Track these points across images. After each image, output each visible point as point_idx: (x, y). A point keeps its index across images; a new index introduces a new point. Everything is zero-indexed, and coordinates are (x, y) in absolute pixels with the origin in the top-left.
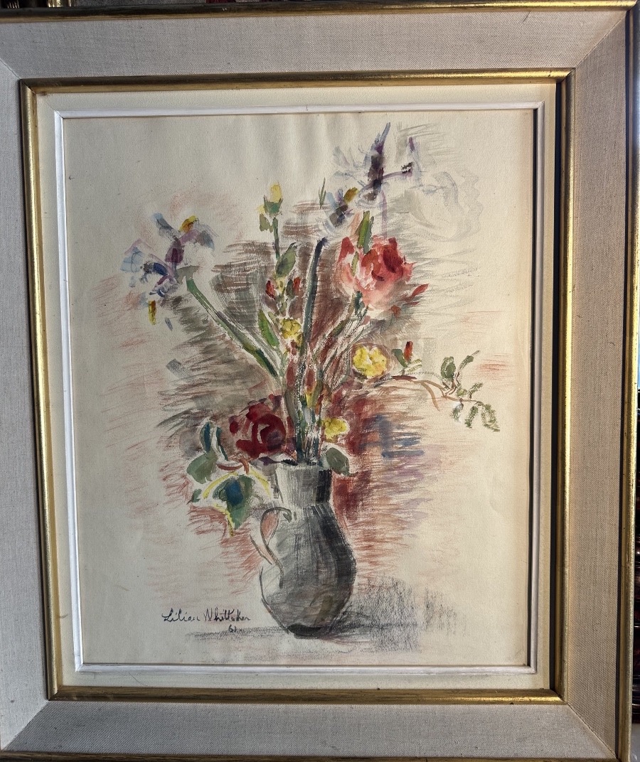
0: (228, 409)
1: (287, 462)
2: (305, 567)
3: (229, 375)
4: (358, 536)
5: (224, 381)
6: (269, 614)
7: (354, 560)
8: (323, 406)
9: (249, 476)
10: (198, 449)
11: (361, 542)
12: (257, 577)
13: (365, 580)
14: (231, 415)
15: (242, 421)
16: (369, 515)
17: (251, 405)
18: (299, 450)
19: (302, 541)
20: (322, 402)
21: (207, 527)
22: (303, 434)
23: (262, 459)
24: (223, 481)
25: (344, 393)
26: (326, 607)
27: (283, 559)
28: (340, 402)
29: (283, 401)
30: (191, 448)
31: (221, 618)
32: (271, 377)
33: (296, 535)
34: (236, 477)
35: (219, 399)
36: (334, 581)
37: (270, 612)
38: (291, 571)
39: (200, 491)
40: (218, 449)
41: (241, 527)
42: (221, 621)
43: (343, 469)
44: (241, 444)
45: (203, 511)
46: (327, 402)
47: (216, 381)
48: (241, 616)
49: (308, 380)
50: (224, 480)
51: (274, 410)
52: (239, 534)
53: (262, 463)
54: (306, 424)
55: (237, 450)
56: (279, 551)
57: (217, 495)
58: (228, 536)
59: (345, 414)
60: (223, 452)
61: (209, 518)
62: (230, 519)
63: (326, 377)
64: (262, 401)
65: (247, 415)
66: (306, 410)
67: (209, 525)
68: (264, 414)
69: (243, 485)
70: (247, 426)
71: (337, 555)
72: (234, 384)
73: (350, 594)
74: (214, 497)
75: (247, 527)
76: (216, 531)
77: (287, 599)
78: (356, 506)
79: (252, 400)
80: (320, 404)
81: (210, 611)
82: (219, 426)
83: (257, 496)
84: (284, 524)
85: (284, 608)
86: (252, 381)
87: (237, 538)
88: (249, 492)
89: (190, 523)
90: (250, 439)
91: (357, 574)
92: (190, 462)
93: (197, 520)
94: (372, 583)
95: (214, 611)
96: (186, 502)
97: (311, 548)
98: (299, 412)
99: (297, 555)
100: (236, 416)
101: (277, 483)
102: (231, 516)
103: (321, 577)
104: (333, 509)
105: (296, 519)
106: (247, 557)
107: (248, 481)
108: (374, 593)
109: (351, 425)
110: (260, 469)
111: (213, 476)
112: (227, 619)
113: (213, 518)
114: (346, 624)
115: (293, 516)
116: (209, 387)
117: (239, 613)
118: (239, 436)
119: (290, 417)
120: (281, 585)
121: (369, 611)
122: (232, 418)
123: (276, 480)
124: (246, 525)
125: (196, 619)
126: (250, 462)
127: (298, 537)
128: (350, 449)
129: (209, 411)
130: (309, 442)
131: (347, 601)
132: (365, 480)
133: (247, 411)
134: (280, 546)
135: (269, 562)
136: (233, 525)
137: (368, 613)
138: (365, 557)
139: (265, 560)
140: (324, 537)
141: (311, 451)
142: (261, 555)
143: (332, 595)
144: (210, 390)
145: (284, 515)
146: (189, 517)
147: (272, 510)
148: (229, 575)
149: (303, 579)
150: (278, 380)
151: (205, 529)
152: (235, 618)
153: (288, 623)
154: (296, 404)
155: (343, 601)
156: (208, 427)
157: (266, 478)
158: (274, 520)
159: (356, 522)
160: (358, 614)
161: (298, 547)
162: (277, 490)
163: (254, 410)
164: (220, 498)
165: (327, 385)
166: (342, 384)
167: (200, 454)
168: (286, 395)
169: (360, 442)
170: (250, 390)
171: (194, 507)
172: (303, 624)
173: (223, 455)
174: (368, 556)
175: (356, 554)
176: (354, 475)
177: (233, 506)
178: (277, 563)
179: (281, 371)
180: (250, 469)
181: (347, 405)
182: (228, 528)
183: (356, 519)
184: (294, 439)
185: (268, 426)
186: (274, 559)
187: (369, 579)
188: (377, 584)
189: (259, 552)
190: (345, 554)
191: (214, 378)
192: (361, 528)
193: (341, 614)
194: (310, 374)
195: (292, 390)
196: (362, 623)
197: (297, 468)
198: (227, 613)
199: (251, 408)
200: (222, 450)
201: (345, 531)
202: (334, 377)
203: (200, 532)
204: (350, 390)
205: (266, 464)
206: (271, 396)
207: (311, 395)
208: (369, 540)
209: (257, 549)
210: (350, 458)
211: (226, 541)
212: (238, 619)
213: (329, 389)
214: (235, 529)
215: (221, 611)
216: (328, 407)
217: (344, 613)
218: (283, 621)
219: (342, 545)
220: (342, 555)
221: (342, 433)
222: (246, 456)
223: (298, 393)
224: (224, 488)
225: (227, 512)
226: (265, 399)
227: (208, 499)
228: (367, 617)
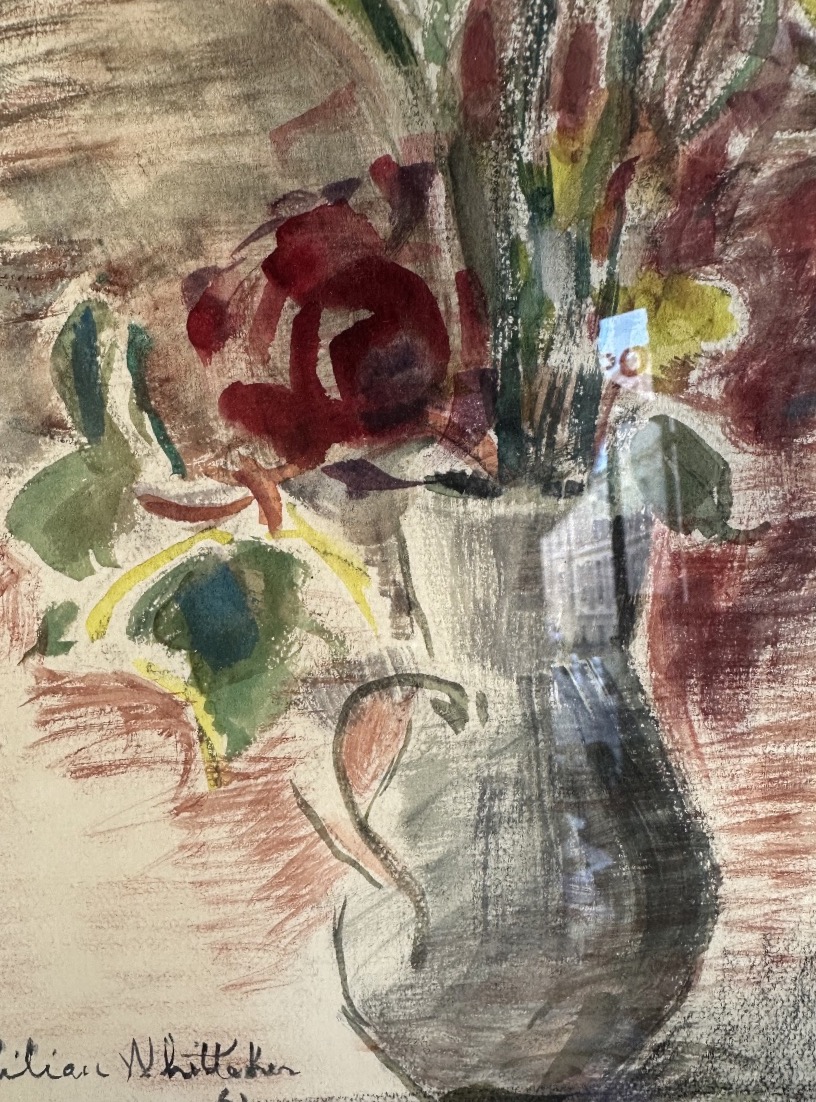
0: (175, 237)
1: (452, 482)
2: (516, 897)
3: (175, 57)
4: (742, 782)
5: (155, 90)
6: (372, 1055)
7: (716, 869)
8: (632, 216)
9: (283, 545)
10: (51, 427)
11: (750, 802)
12: (324, 933)
13: (753, 939)
14: (192, 266)
15: (244, 292)
16: (795, 702)
17: (285, 212)
18: (509, 428)
19: (507, 804)
20: (630, 196)
21: (114, 749)
22: (532, 352)
23: (342, 470)
24: (169, 566)
25: (738, 146)
26: (590, 1031)
27: (428, 868)
28: (712, 196)
29: (438, 191)
30: (16, 424)
31: (187, 1070)
32: (382, 67)
33: (485, 782)
34: (226, 552)
35: (129, 186)
36: (630, 943)
37: (374, 1048)
38: (461, 912)
39: (70, 611)
40: (140, 425)
41: (253, 751)
42: (186, 1076)
43: (706, 509)
44: (239, 401)
45: (89, 692)
46: (650, 196)
47: (111, 92)
48: (263, 1062)
49: (567, 83)
50: (177, 562)
51: (397, 239)
52: (247, 776)
53: (338, 487)
54: (544, 304)
55: (223, 432)
56: (414, 838)
57: (147, 623)
58: (202, 784)
59: (732, 254)
60: (165, 441)
61: (117, 717)
62: (208, 722)
63: (652, 66)
64: (340, 191)
65: (269, 265)
66: (546, 238)
67: (121, 742)
68: (345, 259)
69: (255, 582)
70: (270, 314)
71: (649, 852)
72: (199, 108)
73: (688, 986)
74: (136, 630)
75: (277, 752)
76: (149, 765)
77: (442, 1003)
78: (744, 663)
79: (290, 185)
80: (617, 204)
81: (143, 1048)
82: (138, 320)
83: (321, 631)
84: (433, 741)
85: (429, 1034)
86: (288, 90)
87: (240, 792)
88: (284, 612)
89: (41, 734)
90: (284, 380)
91: (721, 917)
92: (17, 484)
93: (69, 724)
94: (778, 948)
95: (159, 1047)
96: (17, 655)
97: (545, 826)
98: (515, 247)
99: (486, 852)
100: (217, 272)
101: (407, 575)
102: (210, 708)
103: (577, 931)
104: (645, 677)
105: (485, 719)
106: (281, 865)
107: (279, 568)
108: (781, 981)
109: (756, 307)
110: (329, 515)
111: (123, 548)
112: (208, 1071)
113: (133, 719)
114: (662, 1083)
115: (472, 709)
116: (80, 125)
117: (255, 1053)
118: (235, 364)
119: (470, 270)
120: (418, 959)
121: (756, 1042)
122: (197, 280)
123: (404, 561)
124: (273, 743)
125: (92, 1071)
126: (285, 483)
127: (490, 790)
128: (740, 420)
129: (86, 246)
130: (555, 392)
131: (676, 1009)
132: (792, 559)
133: (270, 243)
134: (414, 821)
135: (371, 880)
136: (220, 744)
137: (752, 1047)
138: (759, 855)
139: (353, 870)
140: (599, 790)
141: (563, 434)
142: (337, 854)
143: (615, 991)
144: (86, 140)
145: (436, 705)
146: (33, 712)
147: (384, 684)
148: (211, 927)
149: (506, 939)
150: (417, 82)
151: (105, 759)
152: (242, 1068)
153: (443, 1083)
154: (502, 205)
155: (660, 1009)
156: (85, 326)
157: (356, 553)
158: (393, 725)
159: (740, 728)
160: (713, 1050)
161: (487, 825)
162: (405, 603)
163: (299, 239)
164: (159, 639)
165: (656, 109)
166: (733, 100)
167: (58, 450)
168: (457, 161)
169: (790, 389)
170: (281, 137)
171: (53, 676)
172: (501, 1084)
173: (162, 456)
174: (771, 854)
175: (723, 849)
176: (749, 538)
177: (215, 668)
178: (403, 882)
179: (435, 33)
180: (285, 514)
181: (745, 209)
182: (200, 754)
183: (741, 716)
184: (484, 378)
185: (365, 314)
186: (389, 868)
187: (768, 933)
188: (796, 951)
189: (331, 845)
190: (683, 848)
191: (102, 77)
192: (758, 750)
193: (645, 1054)
194: (579, 48)
195: (485, 136)
196: (723, 1080)
197: (499, 508)
198: (211, 1051)
199: (286, 229)
200: (159, 429)
201: (690, 766)
202: (690, 68)
203: (88, 771)
204: (766, 133)
205: (357, 491)
206: (381, 169)
207: (574, 158)
208: (786, 795)
209: (323, 833)
210: (741, 460)
211: (195, 804)
212: (251, 1072)
213: (665, 131)
214: (229, 758)
215: (185, 1044)
216: (656, 219)
217: (659, 1049)
218: (425, 1078)
219: (673, 817)
220: (668, 851)
221: (709, 346)
222: (268, 458)
223: (513, 150)
224: (176, 598)
225: (193, 692)
226: (352, 185)
227: (109, 639)
228: (747, 1062)
